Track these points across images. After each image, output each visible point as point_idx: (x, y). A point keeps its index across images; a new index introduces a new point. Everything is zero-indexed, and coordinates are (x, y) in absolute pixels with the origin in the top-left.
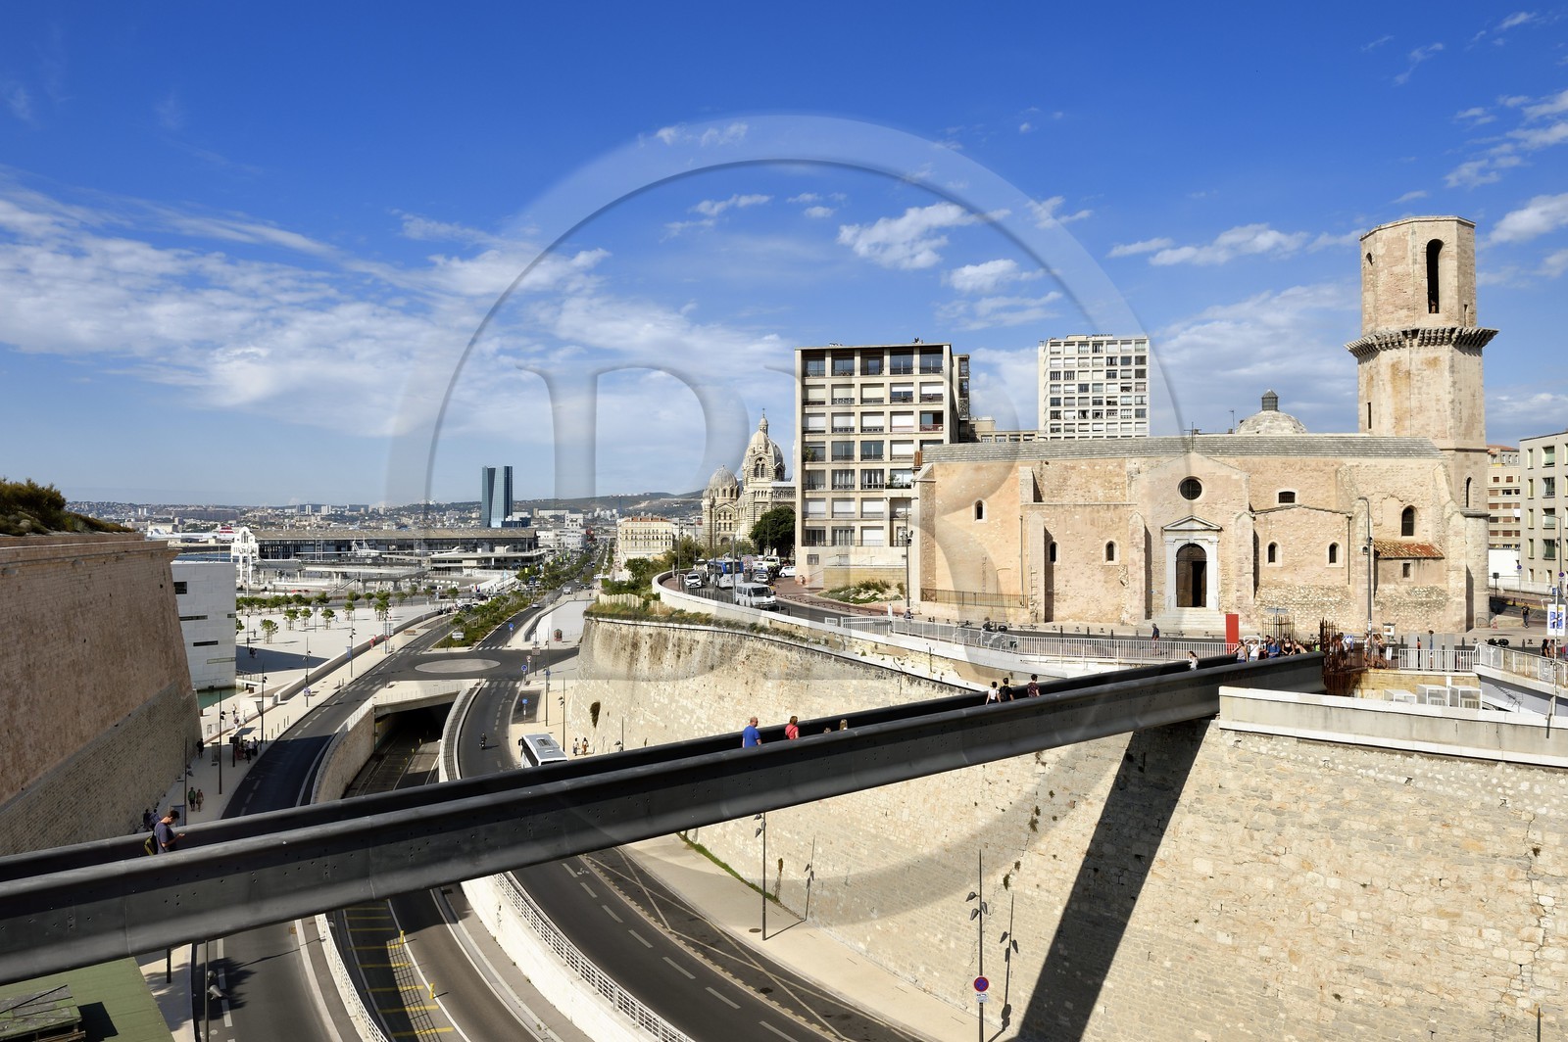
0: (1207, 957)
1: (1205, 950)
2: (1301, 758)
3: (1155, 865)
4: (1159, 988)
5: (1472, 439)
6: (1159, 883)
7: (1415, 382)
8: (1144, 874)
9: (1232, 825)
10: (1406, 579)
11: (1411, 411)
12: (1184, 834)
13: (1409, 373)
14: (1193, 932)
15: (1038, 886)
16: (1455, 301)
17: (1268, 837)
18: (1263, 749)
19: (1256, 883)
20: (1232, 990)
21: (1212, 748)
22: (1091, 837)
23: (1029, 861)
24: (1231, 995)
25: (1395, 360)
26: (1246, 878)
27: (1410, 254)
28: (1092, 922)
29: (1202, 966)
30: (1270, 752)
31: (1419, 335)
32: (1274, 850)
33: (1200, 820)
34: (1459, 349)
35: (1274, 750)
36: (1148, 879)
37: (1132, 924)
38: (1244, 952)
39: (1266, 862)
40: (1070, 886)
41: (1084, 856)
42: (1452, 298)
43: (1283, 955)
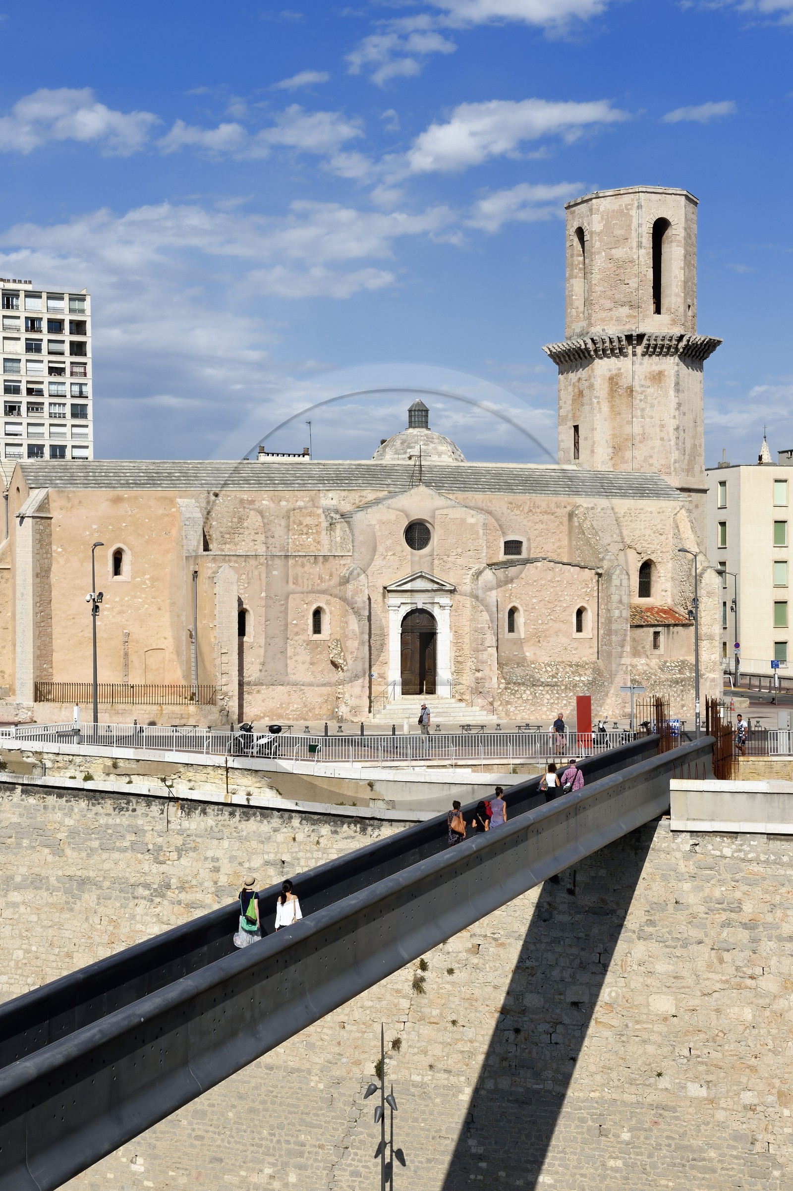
0: (677, 1118)
1: (674, 1109)
2: (773, 857)
3: (599, 1011)
4: (616, 1170)
5: (693, 476)
6: (607, 1033)
7: (638, 401)
8: (585, 1026)
9: (696, 947)
10: (657, 652)
11: (633, 438)
12: (635, 967)
13: (630, 390)
14: (656, 1089)
15: (431, 1066)
16: (680, 300)
17: (740, 957)
18: (727, 852)
19: (732, 1015)
20: (712, 1154)
21: (663, 855)
22: (505, 988)
23: (413, 1036)
24: (711, 1160)
25: (614, 372)
26: (718, 1011)
27: (634, 234)
28: (517, 1101)
29: (671, 1131)
30: (736, 855)
31: (645, 342)
32: (749, 972)
33: (654, 946)
34: (684, 362)
35: (740, 851)
36: (590, 1031)
37: (572, 1093)
38: (723, 1104)
39: (741, 988)
40: (481, 1058)
41: (497, 1015)
42: (677, 295)
43: (771, 1099)
